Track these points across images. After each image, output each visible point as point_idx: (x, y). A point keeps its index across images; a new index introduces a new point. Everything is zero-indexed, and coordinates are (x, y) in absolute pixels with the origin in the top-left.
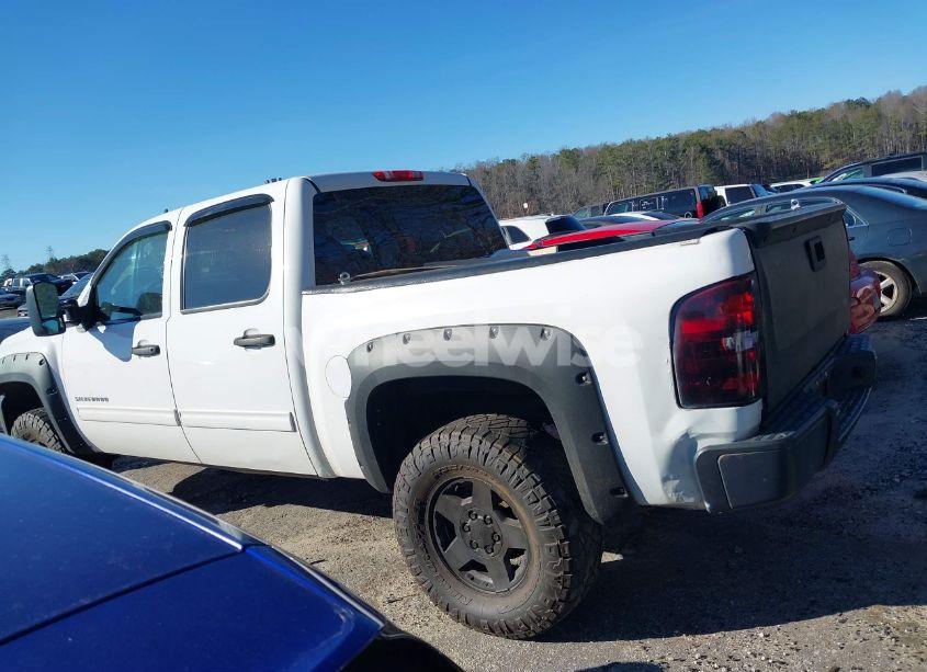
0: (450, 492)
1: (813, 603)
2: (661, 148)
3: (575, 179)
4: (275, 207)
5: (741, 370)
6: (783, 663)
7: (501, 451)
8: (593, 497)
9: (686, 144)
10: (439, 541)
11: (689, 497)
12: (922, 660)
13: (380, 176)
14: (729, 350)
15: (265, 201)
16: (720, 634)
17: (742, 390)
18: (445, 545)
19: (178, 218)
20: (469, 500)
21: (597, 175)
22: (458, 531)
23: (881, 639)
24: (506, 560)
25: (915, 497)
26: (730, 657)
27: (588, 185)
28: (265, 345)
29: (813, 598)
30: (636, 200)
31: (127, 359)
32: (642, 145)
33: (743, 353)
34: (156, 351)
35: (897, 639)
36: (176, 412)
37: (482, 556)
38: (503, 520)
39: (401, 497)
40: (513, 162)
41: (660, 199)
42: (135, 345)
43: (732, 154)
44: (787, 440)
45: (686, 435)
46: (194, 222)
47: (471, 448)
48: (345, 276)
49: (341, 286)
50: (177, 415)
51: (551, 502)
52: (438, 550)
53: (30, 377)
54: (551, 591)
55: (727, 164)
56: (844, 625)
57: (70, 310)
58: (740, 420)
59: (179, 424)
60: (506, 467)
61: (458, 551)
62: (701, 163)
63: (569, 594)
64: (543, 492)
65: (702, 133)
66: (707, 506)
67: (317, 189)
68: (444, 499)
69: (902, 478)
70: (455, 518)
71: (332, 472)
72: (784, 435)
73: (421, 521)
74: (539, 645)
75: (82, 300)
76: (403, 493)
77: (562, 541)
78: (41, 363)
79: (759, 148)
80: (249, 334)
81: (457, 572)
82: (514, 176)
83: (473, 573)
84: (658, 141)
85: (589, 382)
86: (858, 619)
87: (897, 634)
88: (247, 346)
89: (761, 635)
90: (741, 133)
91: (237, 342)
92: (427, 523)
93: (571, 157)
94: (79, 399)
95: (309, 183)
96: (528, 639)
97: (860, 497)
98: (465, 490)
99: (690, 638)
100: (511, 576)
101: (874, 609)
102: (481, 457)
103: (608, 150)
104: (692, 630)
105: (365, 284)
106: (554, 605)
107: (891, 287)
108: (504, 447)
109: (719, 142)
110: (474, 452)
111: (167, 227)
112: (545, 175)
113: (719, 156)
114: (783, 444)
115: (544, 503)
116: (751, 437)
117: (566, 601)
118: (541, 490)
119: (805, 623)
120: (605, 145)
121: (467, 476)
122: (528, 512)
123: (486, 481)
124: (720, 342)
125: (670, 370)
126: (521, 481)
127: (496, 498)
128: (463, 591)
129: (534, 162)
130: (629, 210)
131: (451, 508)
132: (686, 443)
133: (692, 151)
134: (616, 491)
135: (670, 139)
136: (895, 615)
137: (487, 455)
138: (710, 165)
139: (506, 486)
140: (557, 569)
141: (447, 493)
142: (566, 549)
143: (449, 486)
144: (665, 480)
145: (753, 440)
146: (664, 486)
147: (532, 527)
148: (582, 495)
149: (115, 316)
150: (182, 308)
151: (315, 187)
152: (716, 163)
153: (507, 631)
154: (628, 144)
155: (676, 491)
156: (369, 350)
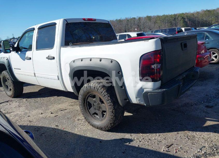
0: (91, 97)
1: (172, 129)
2: (172, 17)
3: (150, 23)
4: (57, 26)
5: (155, 73)
6: (161, 142)
7: (101, 88)
8: (121, 100)
9: (178, 17)
10: (88, 108)
11: (142, 102)
12: (193, 144)
13: (84, 19)
14: (153, 68)
15: (55, 24)
16: (149, 134)
17: (155, 78)
18: (90, 109)
19: (36, 27)
20: (95, 99)
21: (155, 23)
22: (92, 106)
23: (185, 138)
24: (102, 113)
25: (206, 107)
26: (149, 139)
27: (153, 25)
28: (53, 59)
29: (173, 128)
30: (161, 30)
31: (24, 60)
32: (167, 16)
33: (156, 69)
34: (30, 59)
35: (189, 139)
36: (34, 73)
37: (97, 112)
38: (102, 104)
39: (80, 97)
40: (134, 18)
41: (167, 30)
42: (26, 57)
43: (190, 20)
44: (165, 91)
45: (141, 88)
46: (40, 28)
47: (95, 87)
48: (71, 44)
49: (70, 46)
50: (35, 74)
51: (111, 101)
52: (88, 109)
53: (4, 63)
54: (110, 121)
55: (188, 22)
56: (178, 135)
57: (12, 47)
58: (154, 85)
59: (35, 76)
60: (102, 92)
61: (92, 110)
62: (182, 21)
63: (114, 122)
64: (110, 99)
65: (183, 14)
66: (145, 105)
67: (67, 22)
68: (89, 98)
69: (204, 102)
70: (92, 103)
71: (67, 90)
72: (164, 90)
73: (84, 103)
74: (108, 133)
75: (16, 46)
76: (81, 96)
77: (113, 110)
78: (7, 60)
79: (197, 19)
80: (49, 56)
81: (92, 115)
82: (134, 22)
83: (95, 115)
84: (171, 15)
85: (121, 74)
86: (181, 134)
87: (189, 138)
88: (49, 59)
89: (158, 135)
90: (193, 14)
91: (47, 58)
92: (86, 103)
93: (149, 18)
94: (15, 69)
95: (65, 20)
96: (106, 131)
97: (192, 106)
98: (94, 97)
99: (142, 134)
100: (103, 117)
101: (186, 132)
102: (97, 89)
103: (158, 17)
104: (143, 133)
105: (75, 46)
106: (111, 124)
107: (217, 56)
108: (102, 87)
109: (187, 16)
110: (95, 88)
111: (34, 29)
112: (142, 22)
113: (186, 20)
114: (164, 92)
115: (110, 101)
116: (156, 90)
117: (114, 123)
118: (109, 98)
119: (169, 133)
120: (158, 16)
121: (94, 93)
122: (106, 103)
123: (98, 95)
124: (151, 66)
125: (139, 72)
126: (105, 96)
127: (100, 99)
128: (93, 119)
129: (140, 18)
130: (159, 32)
131: (91, 100)
132: (141, 89)
133: (179, 18)
134: (126, 99)
135: (174, 15)
136: (190, 133)
137: (98, 89)
138: (184, 22)
139: (102, 96)
140: (112, 116)
141: (90, 97)
142: (114, 111)
143: (91, 95)
144: (136, 98)
145: (157, 90)
146: (136, 99)
147: (107, 106)
148: (118, 100)
149: (23, 50)
150: (36, 49)
151: (67, 21)
152: (185, 22)
153: (101, 129)
154: (164, 15)
155: (139, 100)
156: (74, 62)
